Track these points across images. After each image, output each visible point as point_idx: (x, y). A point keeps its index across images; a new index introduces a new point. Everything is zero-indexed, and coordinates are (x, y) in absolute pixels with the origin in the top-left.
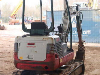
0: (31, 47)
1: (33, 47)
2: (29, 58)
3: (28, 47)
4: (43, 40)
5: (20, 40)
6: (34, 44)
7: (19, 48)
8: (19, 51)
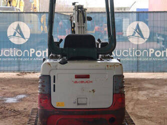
0: (82, 82)
1: (87, 82)
2: (78, 104)
3: (76, 82)
4: (105, 69)
5: (57, 69)
6: (87, 77)
7: (54, 85)
8: (54, 91)
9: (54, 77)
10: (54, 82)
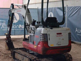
1: (61, 36)
3: (57, 36)
4: (66, 31)
7: (49, 38)
8: (49, 40)
9: (49, 34)
10: (49, 36)
